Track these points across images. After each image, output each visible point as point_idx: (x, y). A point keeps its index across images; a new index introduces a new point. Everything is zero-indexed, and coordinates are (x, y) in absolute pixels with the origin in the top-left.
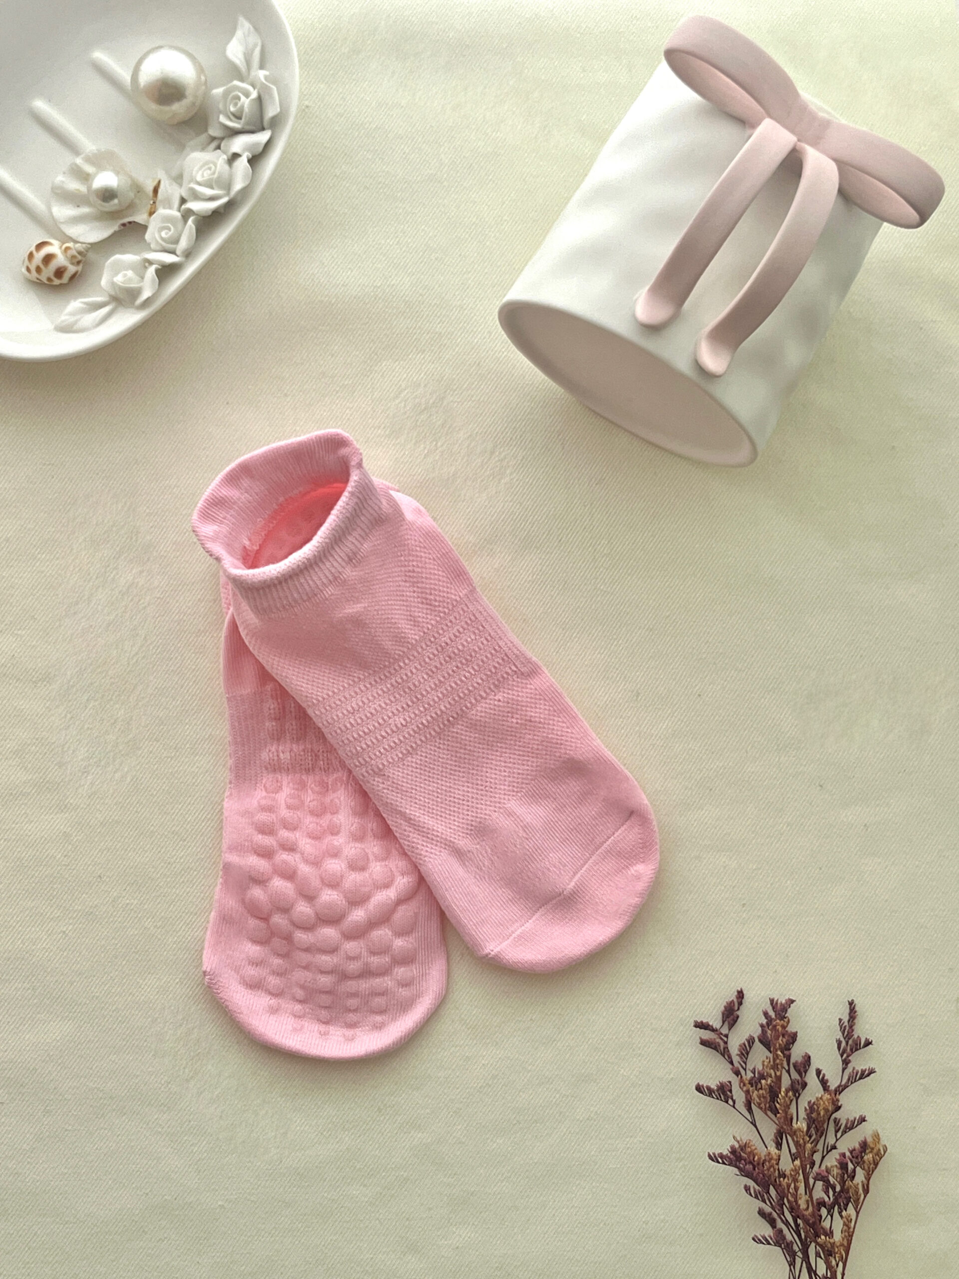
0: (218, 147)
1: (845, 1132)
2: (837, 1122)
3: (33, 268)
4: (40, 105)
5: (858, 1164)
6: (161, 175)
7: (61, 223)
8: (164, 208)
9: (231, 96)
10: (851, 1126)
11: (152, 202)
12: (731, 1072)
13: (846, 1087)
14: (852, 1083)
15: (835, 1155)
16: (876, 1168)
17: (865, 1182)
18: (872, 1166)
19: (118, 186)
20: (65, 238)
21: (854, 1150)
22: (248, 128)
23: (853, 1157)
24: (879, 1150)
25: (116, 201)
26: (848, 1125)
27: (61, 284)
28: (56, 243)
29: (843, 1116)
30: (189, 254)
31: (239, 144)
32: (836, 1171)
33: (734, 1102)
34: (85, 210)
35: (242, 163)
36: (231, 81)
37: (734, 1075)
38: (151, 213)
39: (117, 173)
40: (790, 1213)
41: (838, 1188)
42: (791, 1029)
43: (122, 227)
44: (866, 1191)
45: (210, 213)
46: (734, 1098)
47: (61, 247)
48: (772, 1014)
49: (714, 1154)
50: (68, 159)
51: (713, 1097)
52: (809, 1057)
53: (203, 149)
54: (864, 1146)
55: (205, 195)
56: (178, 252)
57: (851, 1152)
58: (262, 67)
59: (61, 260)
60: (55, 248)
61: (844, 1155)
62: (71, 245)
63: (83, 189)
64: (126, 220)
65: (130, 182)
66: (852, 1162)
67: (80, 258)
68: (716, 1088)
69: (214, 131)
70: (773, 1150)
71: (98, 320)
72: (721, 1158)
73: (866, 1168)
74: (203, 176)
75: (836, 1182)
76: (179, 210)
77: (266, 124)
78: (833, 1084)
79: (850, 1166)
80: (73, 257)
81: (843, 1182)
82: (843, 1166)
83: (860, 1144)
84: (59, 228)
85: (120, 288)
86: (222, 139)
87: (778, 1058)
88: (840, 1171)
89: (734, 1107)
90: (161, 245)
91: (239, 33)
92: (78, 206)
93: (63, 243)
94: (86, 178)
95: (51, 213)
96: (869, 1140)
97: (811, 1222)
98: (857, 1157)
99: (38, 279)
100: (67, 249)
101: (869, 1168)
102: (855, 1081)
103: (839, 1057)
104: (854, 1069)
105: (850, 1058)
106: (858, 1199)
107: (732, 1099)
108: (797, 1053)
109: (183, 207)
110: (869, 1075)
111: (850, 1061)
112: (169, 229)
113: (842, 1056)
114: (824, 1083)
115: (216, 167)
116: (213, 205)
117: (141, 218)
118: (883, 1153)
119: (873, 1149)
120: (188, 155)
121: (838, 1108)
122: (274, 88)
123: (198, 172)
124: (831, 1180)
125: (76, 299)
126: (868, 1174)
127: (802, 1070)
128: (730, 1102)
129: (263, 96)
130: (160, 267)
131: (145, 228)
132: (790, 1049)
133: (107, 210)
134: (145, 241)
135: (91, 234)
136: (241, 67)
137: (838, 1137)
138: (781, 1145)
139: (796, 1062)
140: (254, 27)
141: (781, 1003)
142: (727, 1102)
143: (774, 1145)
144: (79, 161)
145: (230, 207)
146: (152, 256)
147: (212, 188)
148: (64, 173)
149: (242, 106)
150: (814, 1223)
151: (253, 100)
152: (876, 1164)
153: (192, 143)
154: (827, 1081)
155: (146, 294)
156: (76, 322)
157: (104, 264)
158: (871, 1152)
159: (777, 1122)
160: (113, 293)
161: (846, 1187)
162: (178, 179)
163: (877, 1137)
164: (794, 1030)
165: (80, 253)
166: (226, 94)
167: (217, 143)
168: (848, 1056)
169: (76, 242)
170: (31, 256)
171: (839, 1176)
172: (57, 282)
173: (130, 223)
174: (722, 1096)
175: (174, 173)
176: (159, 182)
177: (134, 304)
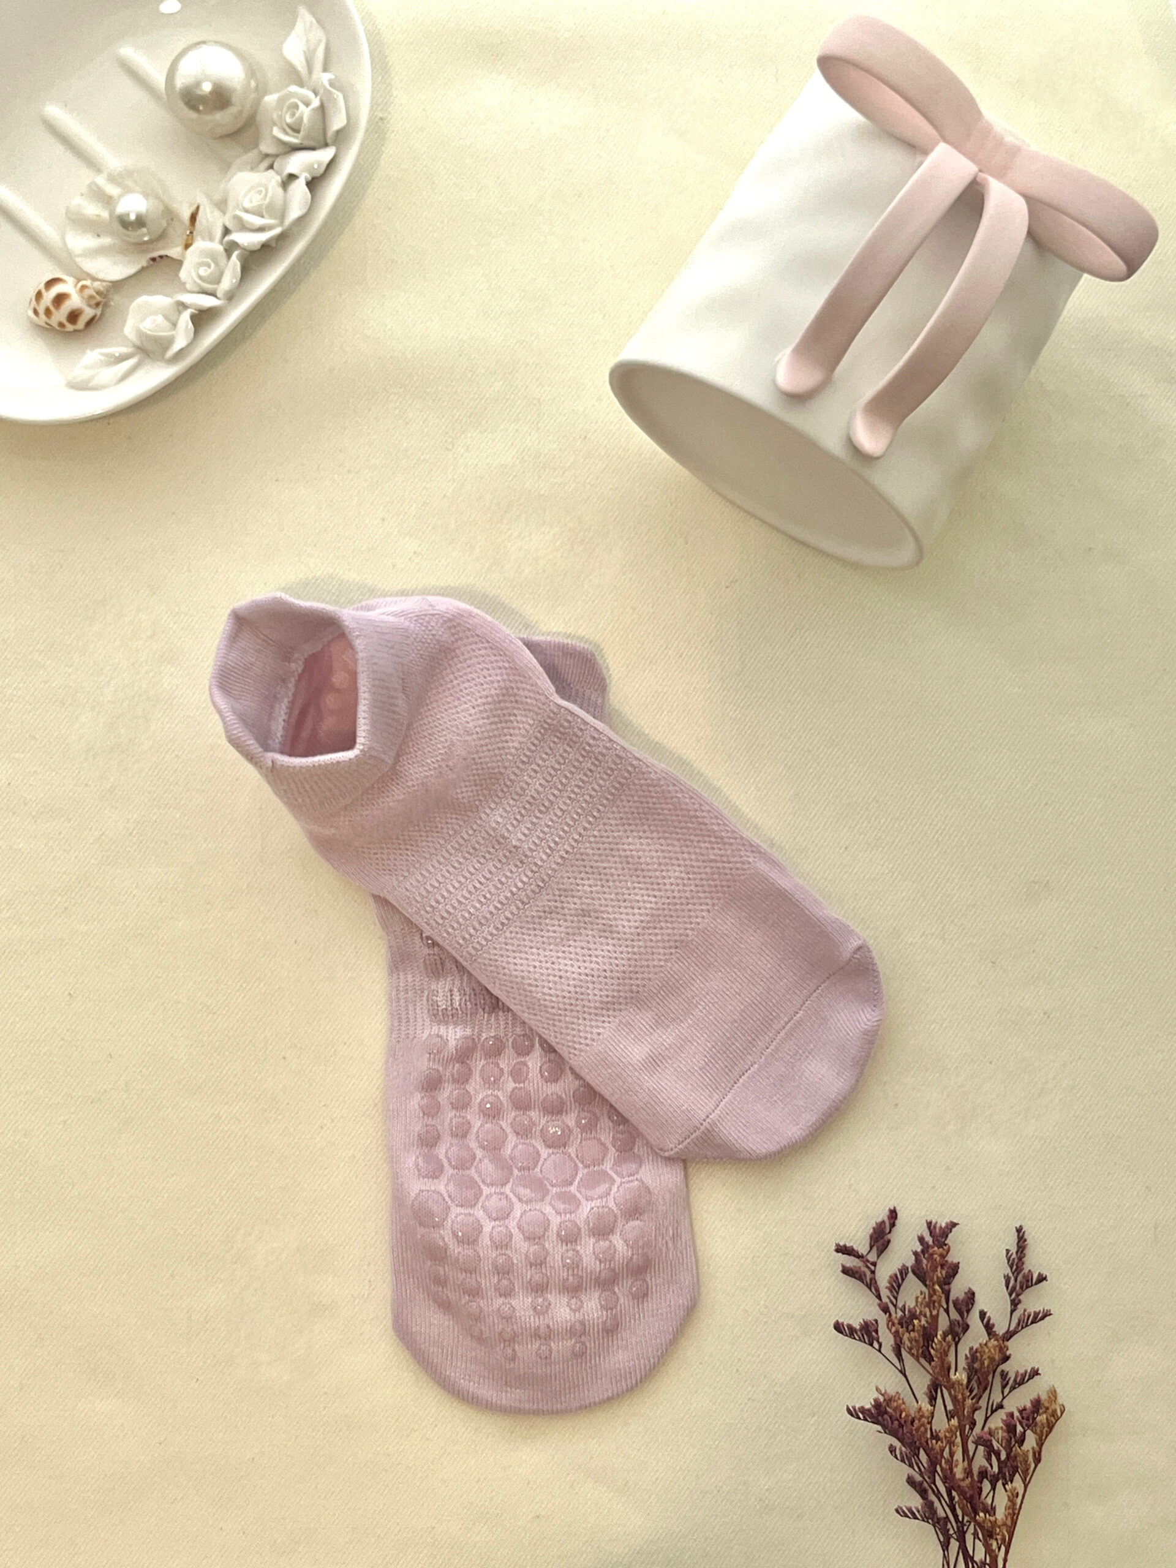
0: (271, 167)
1: (1013, 1388)
2: (1004, 1375)
3: (41, 310)
4: (54, 111)
5: (1028, 1426)
6: (202, 200)
7: (78, 256)
8: (203, 239)
9: (287, 103)
10: (1022, 1380)
11: (188, 232)
12: (878, 1308)
13: (1015, 1332)
14: (1022, 1328)
15: (1001, 1415)
16: (1050, 1432)
17: (1037, 1449)
18: (1046, 1429)
19: (147, 211)
20: (80, 275)
21: (1025, 1409)
22: (307, 143)
23: (1023, 1418)
24: (1056, 1410)
25: (144, 230)
26: (1018, 1380)
27: (75, 331)
28: (70, 280)
29: (1012, 1368)
30: (231, 297)
31: (297, 163)
32: (1000, 1434)
33: (880, 1346)
34: (107, 240)
35: (299, 188)
36: (289, 85)
37: (881, 1312)
38: (187, 246)
39: (147, 196)
40: (944, 1483)
41: (1003, 1456)
42: (952, 1258)
43: (151, 262)
44: (1038, 1460)
45: (259, 247)
46: (880, 1340)
47: (76, 286)
48: (929, 1239)
49: (854, 1408)
50: (85, 177)
51: (855, 1338)
52: (973, 1294)
53: (253, 168)
54: (1037, 1404)
55: (252, 224)
56: (219, 294)
57: (1021, 1412)
58: (325, 69)
59: (75, 301)
60: (68, 286)
61: (1011, 1415)
62: (88, 283)
63: (105, 215)
64: (156, 254)
65: (162, 207)
66: (1021, 1423)
67: (98, 298)
68: (858, 1327)
69: (266, 147)
70: (926, 1406)
71: (120, 374)
72: (862, 1413)
73: (1038, 1431)
74: (251, 202)
75: (1001, 1448)
76: (221, 243)
77: (329, 141)
78: (1001, 1329)
79: (1019, 1429)
80: (91, 297)
81: (1009, 1449)
82: (1010, 1428)
83: (1032, 1402)
84: (75, 262)
85: (147, 336)
86: (276, 156)
87: (935, 1294)
88: (1005, 1434)
89: (880, 1351)
90: (199, 285)
91: (299, 27)
92: (98, 236)
93: (79, 280)
94: (108, 201)
95: (65, 244)
96: (1044, 1397)
97: (968, 1495)
98: (1028, 1419)
99: (47, 323)
100: (84, 287)
101: (1042, 1431)
102: (1027, 1326)
103: (1008, 1296)
104: (1025, 1311)
105: (1020, 1297)
106: (1028, 1470)
107: (878, 1342)
108: (958, 1289)
109: (227, 238)
110: (1043, 1318)
111: (1020, 1302)
112: (209, 266)
113: (1010, 1295)
114: (989, 1328)
115: (267, 190)
116: (263, 237)
117: (174, 252)
118: (1059, 1414)
119: (1047, 1409)
120: (235, 174)
121: (1006, 1358)
122: (339, 96)
123: (245, 196)
124: (996, 1445)
125: (92, 350)
126: (1041, 1439)
127: (964, 1309)
128: (876, 1345)
129: (326, 105)
130: (196, 312)
131: (179, 263)
132: (949, 1284)
133: (131, 240)
134: (179, 278)
135: (114, 269)
136: (300, 69)
137: (1005, 1394)
138: (935, 1399)
139: (957, 1299)
140: (319, 21)
141: (941, 1227)
142: (871, 1345)
143: (927, 1400)
144: (101, 180)
145: (283, 239)
146: (187, 298)
147: (262, 216)
148: (82, 195)
149: (301, 119)
150: (972, 1496)
151: (314, 110)
152: (1051, 1427)
153: (238, 161)
154: (993, 1325)
155: (180, 343)
156: (93, 376)
157: (128, 308)
158: (1045, 1412)
159: (931, 1372)
160: (138, 343)
161: (1012, 1454)
162: (221, 205)
163: (1053, 1394)
164: (955, 1261)
165: (99, 293)
166: (281, 101)
167: (270, 161)
168: (1018, 1295)
169: (94, 279)
170: (39, 295)
171: (1004, 1441)
172: (70, 327)
173: (161, 257)
174: (865, 1337)
175: (217, 197)
176: (198, 208)
177: (163, 357)
